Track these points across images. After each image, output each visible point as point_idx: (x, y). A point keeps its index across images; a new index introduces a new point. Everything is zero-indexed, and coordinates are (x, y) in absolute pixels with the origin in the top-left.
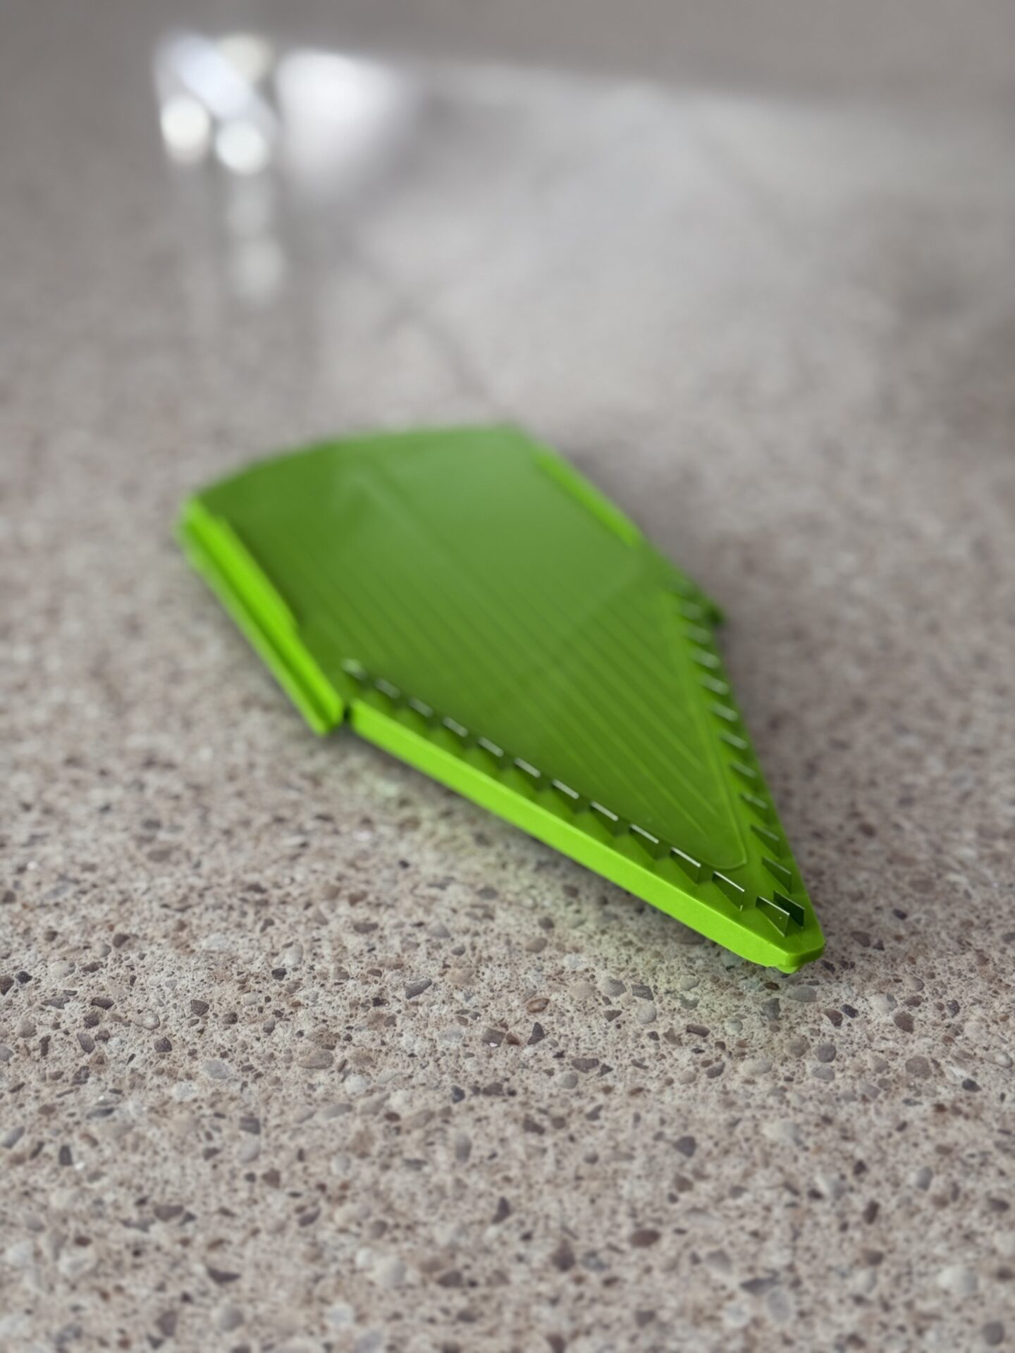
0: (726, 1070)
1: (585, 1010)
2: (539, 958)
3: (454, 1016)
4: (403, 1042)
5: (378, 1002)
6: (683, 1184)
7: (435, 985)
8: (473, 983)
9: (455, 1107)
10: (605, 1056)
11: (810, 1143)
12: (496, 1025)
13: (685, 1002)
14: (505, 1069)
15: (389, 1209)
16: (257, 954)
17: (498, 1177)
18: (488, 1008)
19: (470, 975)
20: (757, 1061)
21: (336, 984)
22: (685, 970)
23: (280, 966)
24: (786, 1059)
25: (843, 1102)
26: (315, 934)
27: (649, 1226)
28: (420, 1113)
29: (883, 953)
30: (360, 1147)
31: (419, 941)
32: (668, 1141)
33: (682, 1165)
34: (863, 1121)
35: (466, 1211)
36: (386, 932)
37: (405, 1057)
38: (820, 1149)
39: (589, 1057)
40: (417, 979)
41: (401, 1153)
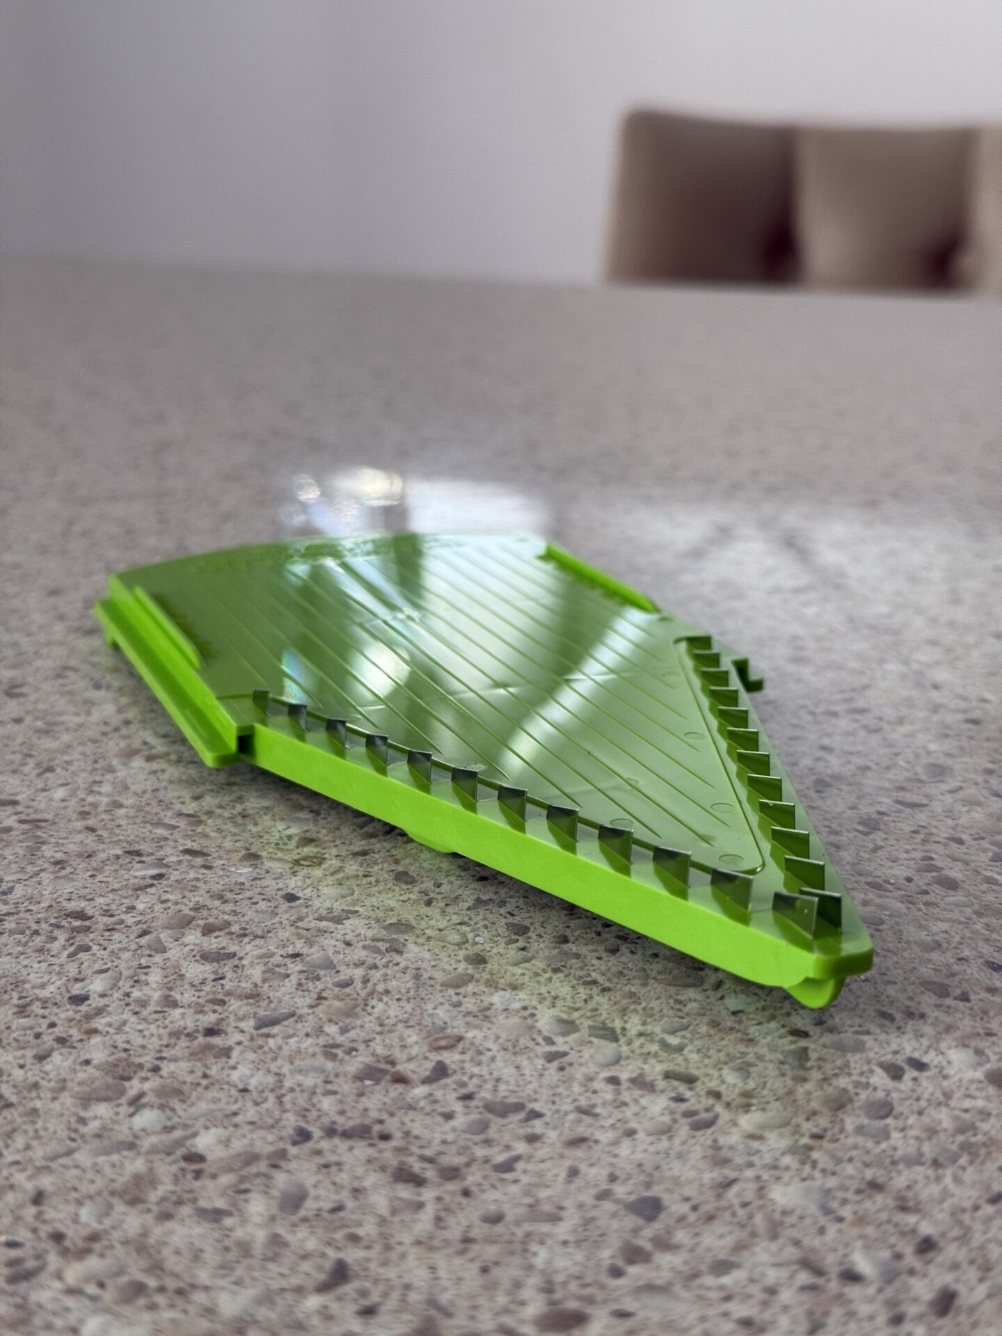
0: (720, 1122)
1: (513, 1048)
2: (457, 994)
3: (318, 1050)
4: (235, 1076)
5: (210, 1032)
6: (634, 1255)
7: (300, 1017)
8: (356, 1016)
9: (293, 1151)
10: (536, 1100)
11: (846, 1212)
12: (379, 1061)
13: (665, 1045)
14: (380, 1110)
15: (156, 1268)
16: (54, 978)
17: (339, 1236)
18: (372, 1044)
19: (356, 1006)
20: (769, 1115)
21: (156, 1012)
22: (671, 1013)
23: (83, 992)
24: (814, 1113)
25: (901, 1166)
26: (144, 961)
27: (572, 1305)
28: (238, 1155)
29: (968, 1005)
30: (134, 1194)
31: (289, 972)
32: (617, 1201)
33: (636, 1231)
34: (935, 1189)
35: (275, 1275)
36: (245, 962)
37: (234, 1092)
38: (861, 1220)
39: (512, 1100)
40: (274, 1010)
41: (195, 1200)
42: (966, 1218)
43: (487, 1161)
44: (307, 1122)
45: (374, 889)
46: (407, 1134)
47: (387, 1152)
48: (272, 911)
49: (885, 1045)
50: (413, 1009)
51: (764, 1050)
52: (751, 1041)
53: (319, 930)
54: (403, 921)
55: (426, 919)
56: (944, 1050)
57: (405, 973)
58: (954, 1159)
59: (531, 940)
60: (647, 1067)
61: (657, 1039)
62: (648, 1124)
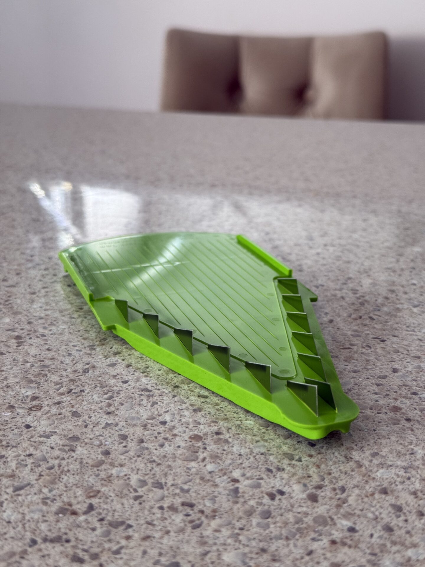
42: (298, 563)
43: (109, 549)
44: (36, 536)
45: (63, 420)
46: (77, 539)
47: (69, 548)
48: (20, 434)
49: (269, 484)
50: (80, 479)
51: (220, 490)
52: (216, 486)
53: (40, 442)
54: (75, 436)
55: (85, 434)
56: (291, 485)
57: (76, 461)
58: (294, 535)
59: (128, 442)
60: (174, 500)
61: (179, 487)
62: (175, 528)
